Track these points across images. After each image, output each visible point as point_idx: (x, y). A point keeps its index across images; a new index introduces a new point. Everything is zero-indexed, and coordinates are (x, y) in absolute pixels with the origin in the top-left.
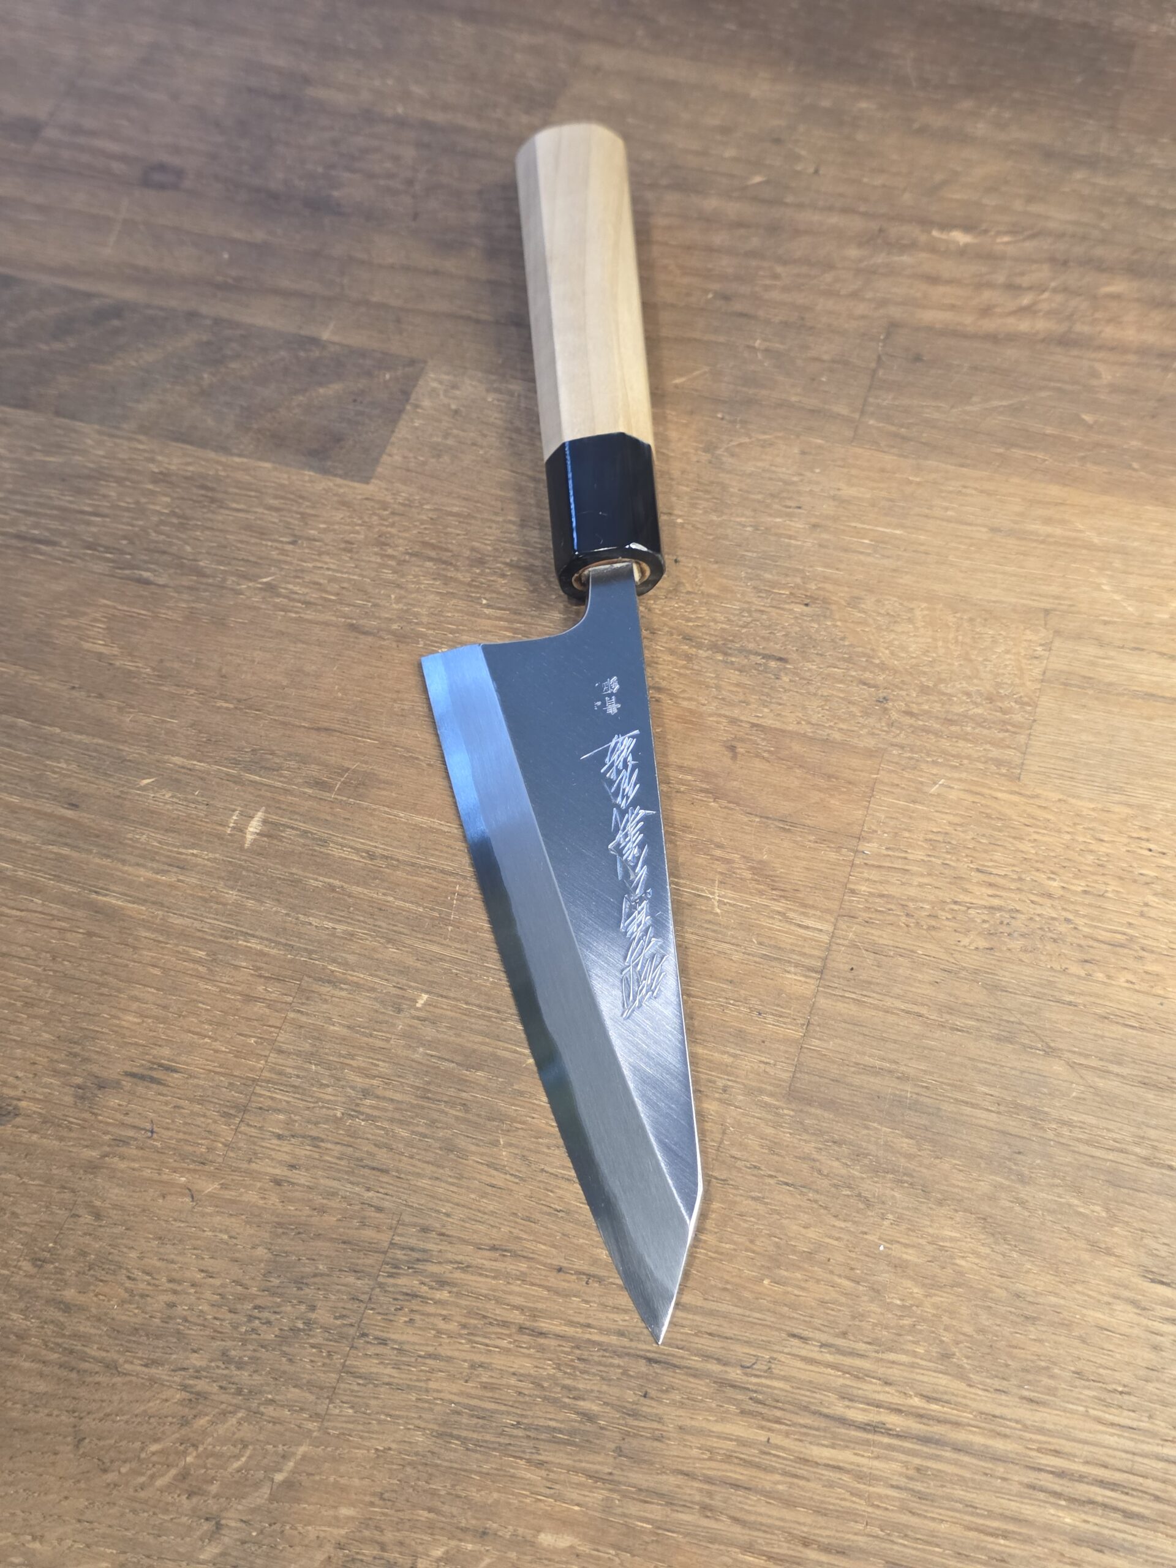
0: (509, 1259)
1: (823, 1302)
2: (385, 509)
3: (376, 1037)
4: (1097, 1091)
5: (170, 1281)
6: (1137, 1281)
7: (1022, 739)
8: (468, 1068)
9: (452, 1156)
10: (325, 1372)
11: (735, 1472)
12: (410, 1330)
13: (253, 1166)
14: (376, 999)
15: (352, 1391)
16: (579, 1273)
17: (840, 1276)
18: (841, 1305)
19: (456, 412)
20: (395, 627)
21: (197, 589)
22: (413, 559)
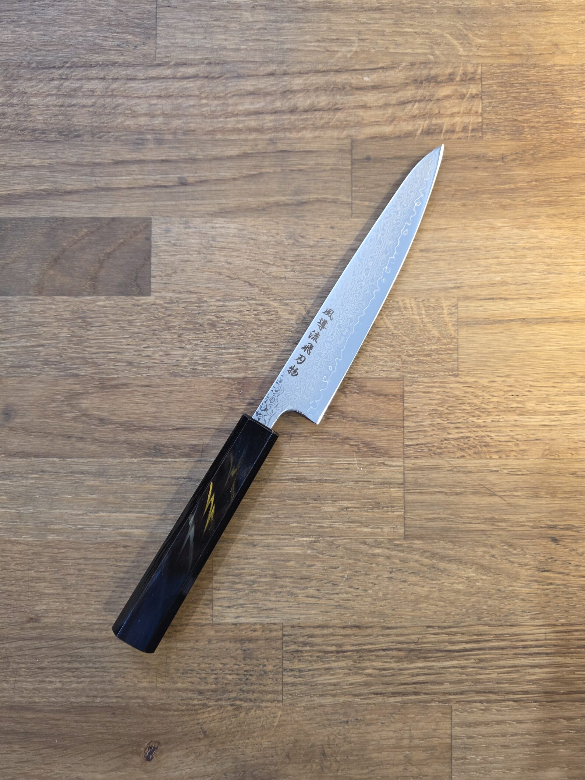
0: (325, 629)
2: (163, 308)
4: (511, 505)
5: (212, 671)
6: (536, 573)
7: (455, 356)
8: (288, 561)
9: (293, 597)
10: (277, 686)
12: (300, 663)
14: (243, 543)
15: (288, 690)
16: (351, 626)
19: (175, 245)
20: (189, 369)
21: (99, 373)
22: (184, 331)
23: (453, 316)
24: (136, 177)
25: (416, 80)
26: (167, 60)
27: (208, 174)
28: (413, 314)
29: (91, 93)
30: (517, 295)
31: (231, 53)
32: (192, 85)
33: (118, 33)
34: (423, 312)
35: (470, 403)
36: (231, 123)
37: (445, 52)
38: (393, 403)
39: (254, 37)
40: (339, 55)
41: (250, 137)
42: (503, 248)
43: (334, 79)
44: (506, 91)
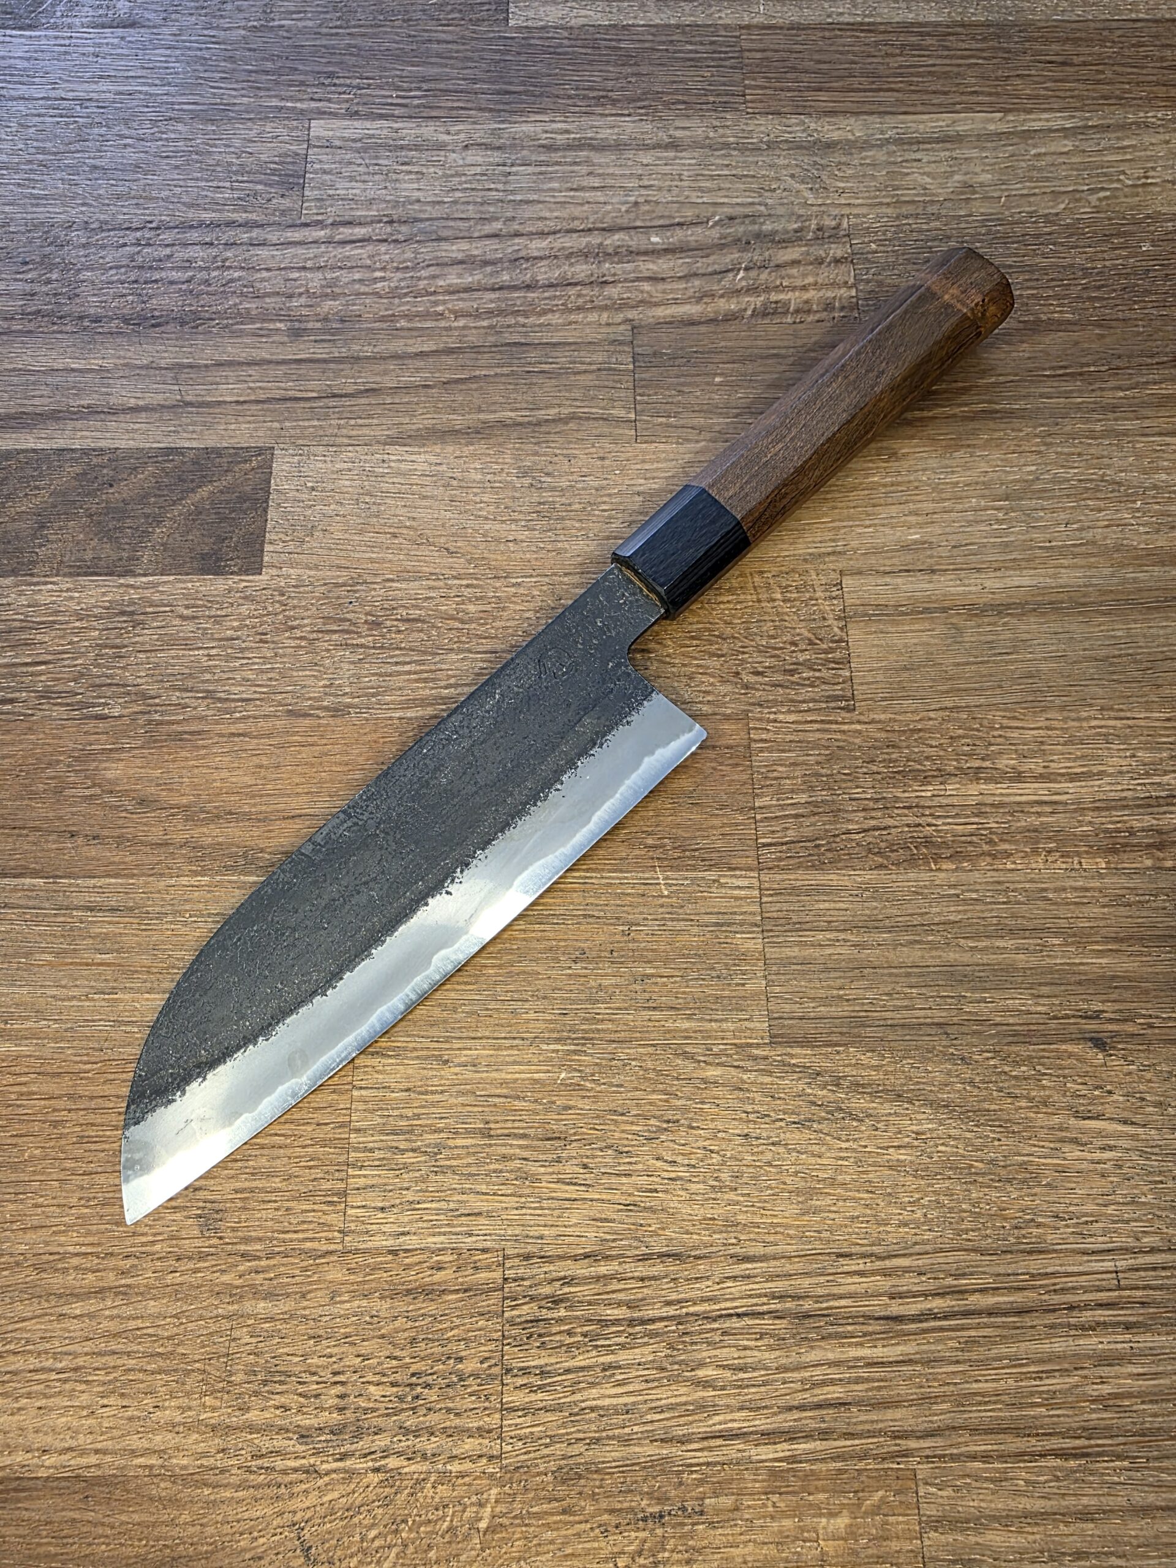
0: (602, 1263)
1: (853, 1217)
2: (283, 595)
3: (432, 1093)
5: (335, 1374)
7: (845, 673)
9: (527, 1183)
10: (488, 1415)
11: (834, 1392)
12: (543, 1353)
13: (369, 1245)
14: (418, 1058)
15: (516, 1425)
16: (661, 1255)
17: (858, 1191)
18: (868, 1216)
19: (313, 489)
20: (325, 703)
21: (149, 712)
22: (320, 635)
23: (835, 602)
24: (252, 385)
25: (739, 240)
26: (320, 218)
27: (378, 379)
28: (759, 601)
29: (187, 264)
30: (953, 564)
31: (429, 208)
32: (360, 251)
33: (242, 182)
34: (779, 596)
35: (884, 760)
36: (422, 305)
37: (785, 201)
38: (730, 762)
39: (465, 186)
40: (609, 207)
41: (456, 324)
42: (917, 488)
43: (599, 241)
44: (893, 251)
